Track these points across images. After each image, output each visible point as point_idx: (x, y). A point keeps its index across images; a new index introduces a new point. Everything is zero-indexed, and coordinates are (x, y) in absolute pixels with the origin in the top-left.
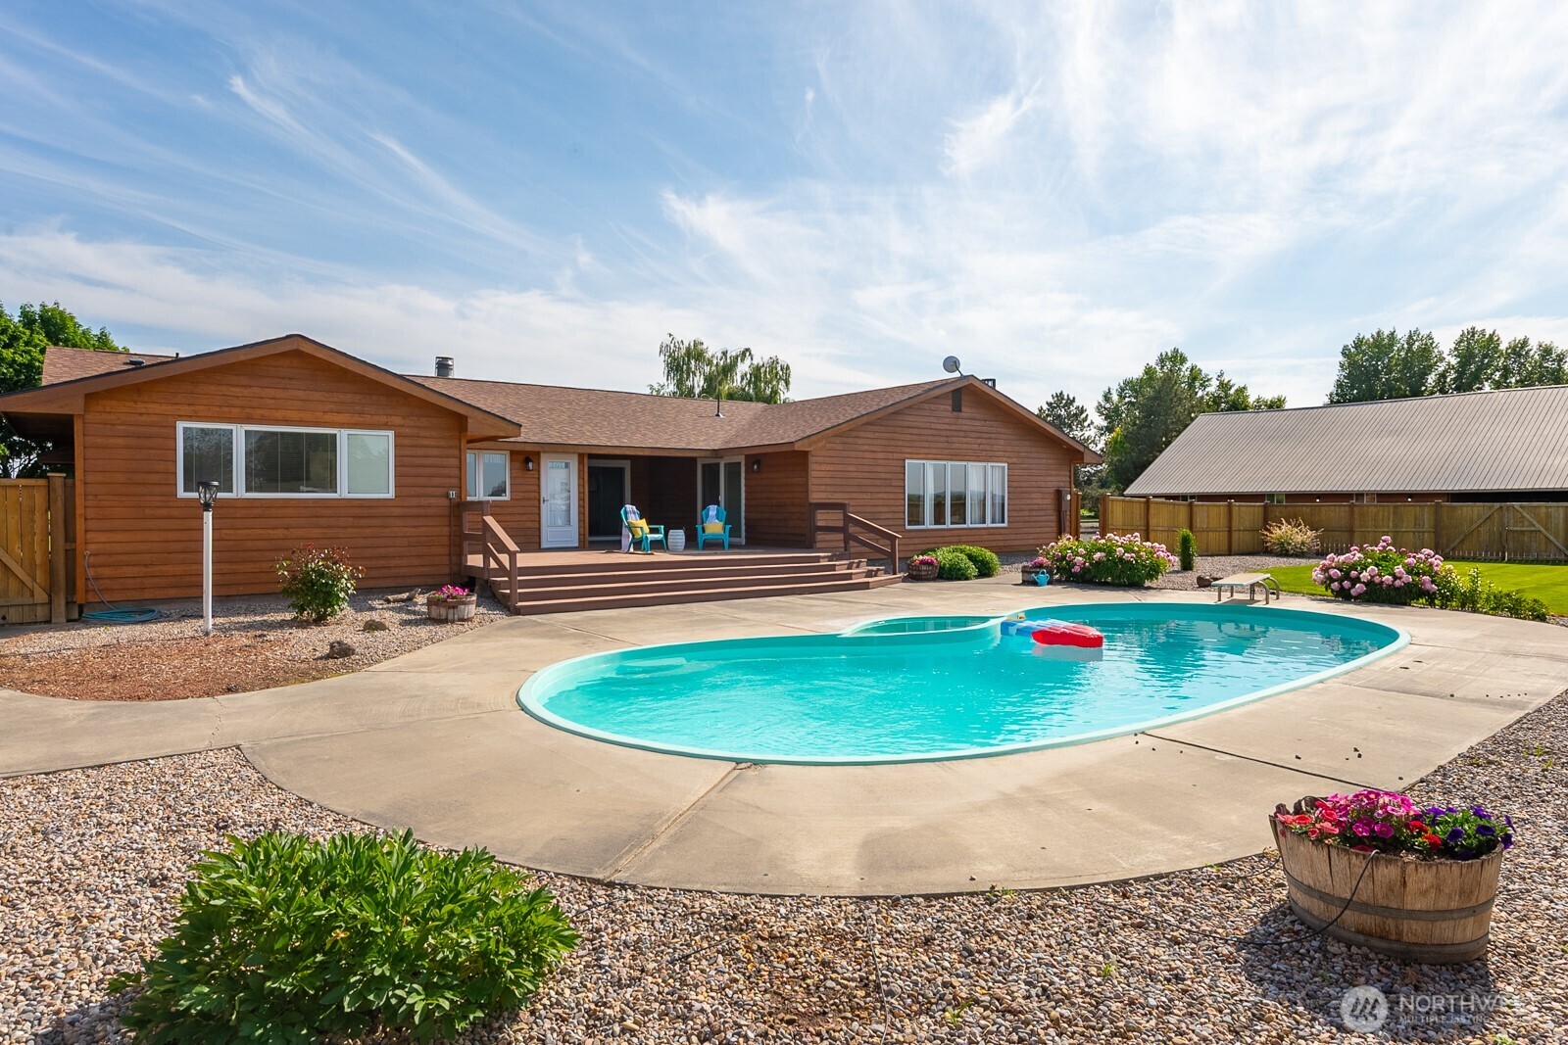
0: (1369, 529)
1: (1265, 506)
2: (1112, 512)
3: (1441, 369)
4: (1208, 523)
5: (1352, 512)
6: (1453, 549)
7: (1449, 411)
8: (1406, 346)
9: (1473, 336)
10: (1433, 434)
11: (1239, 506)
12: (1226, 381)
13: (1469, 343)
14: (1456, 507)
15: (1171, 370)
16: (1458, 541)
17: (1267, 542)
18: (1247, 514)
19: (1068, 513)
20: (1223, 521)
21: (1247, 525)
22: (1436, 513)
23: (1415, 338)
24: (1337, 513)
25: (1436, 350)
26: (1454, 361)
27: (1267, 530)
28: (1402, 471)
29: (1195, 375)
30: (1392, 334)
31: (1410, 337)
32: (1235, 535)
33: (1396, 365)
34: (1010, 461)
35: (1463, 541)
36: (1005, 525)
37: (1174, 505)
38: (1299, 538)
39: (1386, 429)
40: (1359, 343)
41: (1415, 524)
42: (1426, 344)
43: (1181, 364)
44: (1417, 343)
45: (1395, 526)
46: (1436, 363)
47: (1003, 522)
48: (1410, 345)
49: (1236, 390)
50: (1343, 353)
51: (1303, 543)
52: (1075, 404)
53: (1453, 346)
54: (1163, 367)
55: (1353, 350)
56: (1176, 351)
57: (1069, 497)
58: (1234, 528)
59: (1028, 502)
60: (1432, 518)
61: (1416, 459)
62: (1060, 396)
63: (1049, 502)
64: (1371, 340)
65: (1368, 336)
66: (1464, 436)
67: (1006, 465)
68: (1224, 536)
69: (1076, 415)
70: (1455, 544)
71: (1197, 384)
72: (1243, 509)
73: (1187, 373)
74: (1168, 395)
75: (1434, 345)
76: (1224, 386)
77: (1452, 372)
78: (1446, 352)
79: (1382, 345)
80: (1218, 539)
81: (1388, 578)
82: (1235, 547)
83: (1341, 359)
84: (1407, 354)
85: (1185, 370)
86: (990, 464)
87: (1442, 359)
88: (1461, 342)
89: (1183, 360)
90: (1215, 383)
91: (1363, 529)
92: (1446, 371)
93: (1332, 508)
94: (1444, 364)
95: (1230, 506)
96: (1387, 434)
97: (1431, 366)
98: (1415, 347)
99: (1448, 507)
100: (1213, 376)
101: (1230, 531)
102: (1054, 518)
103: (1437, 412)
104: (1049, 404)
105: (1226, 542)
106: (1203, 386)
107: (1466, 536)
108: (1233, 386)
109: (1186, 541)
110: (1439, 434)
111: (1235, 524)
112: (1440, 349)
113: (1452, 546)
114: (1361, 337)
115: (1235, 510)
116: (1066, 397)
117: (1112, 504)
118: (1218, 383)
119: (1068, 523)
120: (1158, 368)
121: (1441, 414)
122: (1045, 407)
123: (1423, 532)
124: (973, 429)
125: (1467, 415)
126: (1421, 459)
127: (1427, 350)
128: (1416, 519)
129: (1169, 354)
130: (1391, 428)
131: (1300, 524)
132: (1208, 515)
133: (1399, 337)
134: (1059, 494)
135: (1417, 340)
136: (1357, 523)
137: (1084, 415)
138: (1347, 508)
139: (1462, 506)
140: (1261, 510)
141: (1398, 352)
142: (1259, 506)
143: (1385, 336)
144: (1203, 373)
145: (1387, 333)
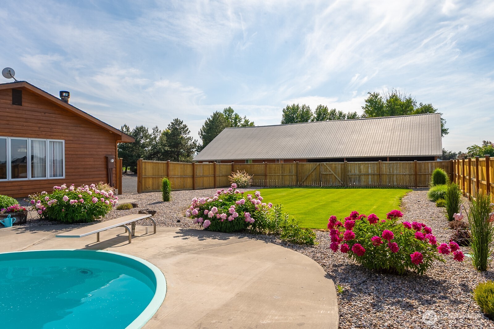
0: (272, 175)
1: (232, 165)
2: (145, 169)
3: (312, 118)
4: (203, 173)
5: (266, 166)
6: (303, 182)
7: (308, 128)
8: (302, 110)
9: (321, 107)
10: (303, 137)
11: (219, 165)
12: (247, 120)
13: (320, 110)
14: (304, 164)
15: (228, 115)
16: (305, 179)
17: (231, 181)
18: (223, 169)
19: (114, 169)
20: (211, 172)
21: (224, 173)
22: (297, 167)
23: (304, 107)
24: (259, 168)
25: (310, 112)
26: (316, 116)
27: (231, 176)
28: (292, 151)
29: (237, 117)
30: (298, 105)
31: (303, 107)
32: (218, 179)
33: (299, 116)
34: (67, 138)
35: (307, 178)
36: (64, 177)
37: (184, 164)
38: (244, 179)
39: (288, 135)
40: (288, 108)
41: (289, 172)
42: (308, 110)
43: (232, 113)
44: (305, 109)
45: (282, 173)
46: (311, 116)
47: (62, 176)
48: (303, 109)
49: (251, 123)
50: (283, 111)
51: (245, 181)
52: (183, 124)
53: (315, 111)
54: (226, 114)
55: (286, 110)
56: (230, 108)
57: (113, 161)
58: (216, 175)
59: (83, 163)
60: (296, 169)
61: (297, 146)
62: (177, 120)
63: (100, 163)
64: (292, 107)
65: (291, 106)
66: (313, 137)
67: (63, 141)
68: (212, 179)
69: (183, 128)
70: (304, 180)
71: (237, 120)
72: (222, 166)
73: (234, 116)
74: (216, 121)
75: (310, 110)
76: (247, 122)
77: (315, 119)
78: (313, 113)
79: (295, 109)
80: (209, 180)
81: (224, 215)
82: (217, 184)
83: (283, 113)
84: (302, 113)
85: (233, 115)
86: (49, 140)
87: (312, 115)
88: (317, 109)
89: (233, 112)
90: (243, 120)
91: (271, 175)
92: (313, 119)
93: (259, 165)
94: (313, 116)
95: (214, 165)
96: (288, 137)
97: (309, 117)
98: (305, 110)
99: (301, 164)
100: (243, 117)
101: (215, 177)
102: (105, 172)
103: (304, 129)
104: (172, 123)
105: (213, 182)
106: (240, 121)
107: (307, 177)
108: (249, 122)
109: (165, 184)
110: (304, 137)
111: (217, 173)
112: (312, 111)
113: (303, 181)
114: (288, 106)
115: (217, 167)
116: (179, 121)
117: (145, 165)
118: (244, 120)
119: (114, 175)
120: (224, 114)
121: (305, 129)
122: (171, 124)
123: (292, 175)
124: (34, 117)
125: (313, 130)
126: (298, 146)
127: (308, 111)
128: (289, 170)
129: (228, 109)
130: (289, 134)
131: (244, 173)
132: (203, 169)
133: (300, 107)
134: (107, 159)
135: (305, 108)
136: (268, 172)
137: (186, 128)
138: (264, 165)
139: (306, 164)
140: (230, 167)
141: (299, 112)
142: (229, 165)
143: (296, 106)
144: (239, 116)
145: (296, 105)
